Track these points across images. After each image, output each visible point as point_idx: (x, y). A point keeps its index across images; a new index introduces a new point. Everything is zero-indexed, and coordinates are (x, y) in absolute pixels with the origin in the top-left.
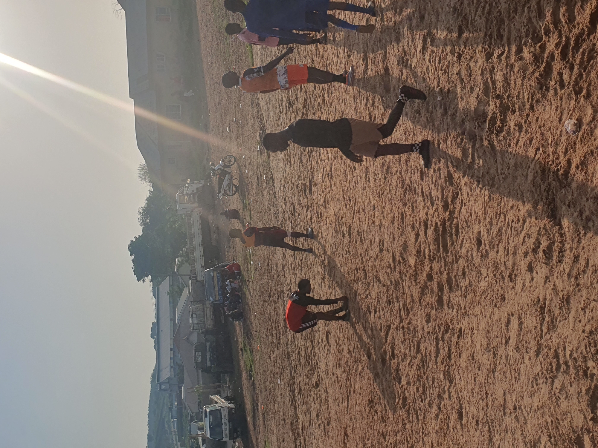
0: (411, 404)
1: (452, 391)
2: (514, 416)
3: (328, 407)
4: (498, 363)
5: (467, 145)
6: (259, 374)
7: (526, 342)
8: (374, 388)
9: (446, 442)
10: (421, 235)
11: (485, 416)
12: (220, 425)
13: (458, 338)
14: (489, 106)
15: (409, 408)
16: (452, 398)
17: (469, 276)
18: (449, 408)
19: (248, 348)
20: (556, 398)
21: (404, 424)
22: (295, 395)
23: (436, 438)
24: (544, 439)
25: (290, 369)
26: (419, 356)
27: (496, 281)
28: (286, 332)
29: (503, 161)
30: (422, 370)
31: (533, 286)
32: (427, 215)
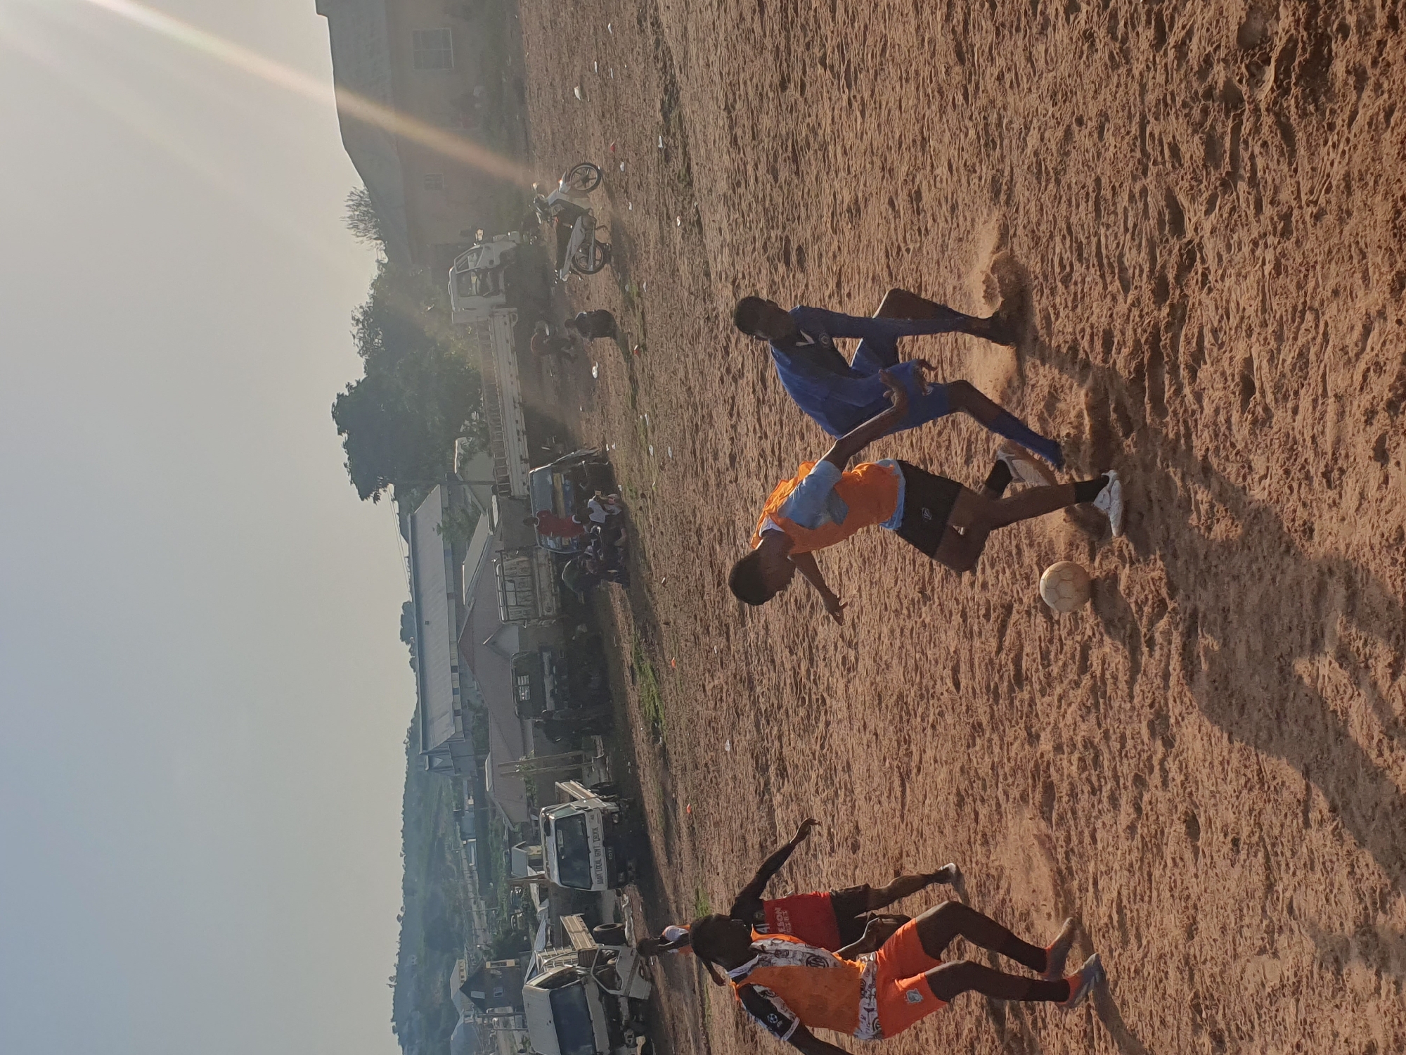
1: (1172, 766)
2: (1330, 828)
3: (853, 807)
4: (1291, 696)
5: (1219, 128)
6: (677, 730)
7: (1365, 644)
8: (970, 760)
11: (1257, 830)
12: (583, 853)
13: (1187, 632)
14: (1278, 19)
16: (1171, 785)
17: (1219, 475)
18: (1162, 807)
19: (647, 664)
22: (769, 778)
23: (1128, 884)
25: (756, 716)
26: (1086, 681)
27: (1291, 488)
28: (743, 625)
29: (1313, 169)
31: (1388, 499)
32: (1111, 316)
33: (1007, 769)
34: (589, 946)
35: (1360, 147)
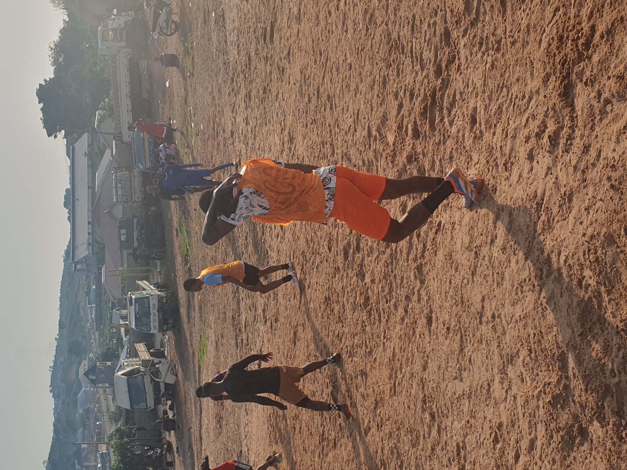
0: (374, 304)
1: (423, 293)
2: (491, 325)
3: (277, 302)
4: (479, 265)
6: (197, 261)
8: (333, 284)
9: (410, 349)
10: (405, 106)
11: (458, 324)
12: (148, 315)
13: (436, 233)
15: (371, 309)
16: (422, 301)
17: (457, 161)
18: (417, 311)
19: (184, 228)
20: (542, 309)
21: (364, 326)
23: (399, 344)
24: (524, 353)
27: (488, 169)
29: (513, 21)
30: (390, 267)
31: (532, 178)
32: (415, 81)
33: (349, 289)
34: (148, 358)
35: (535, 12)
